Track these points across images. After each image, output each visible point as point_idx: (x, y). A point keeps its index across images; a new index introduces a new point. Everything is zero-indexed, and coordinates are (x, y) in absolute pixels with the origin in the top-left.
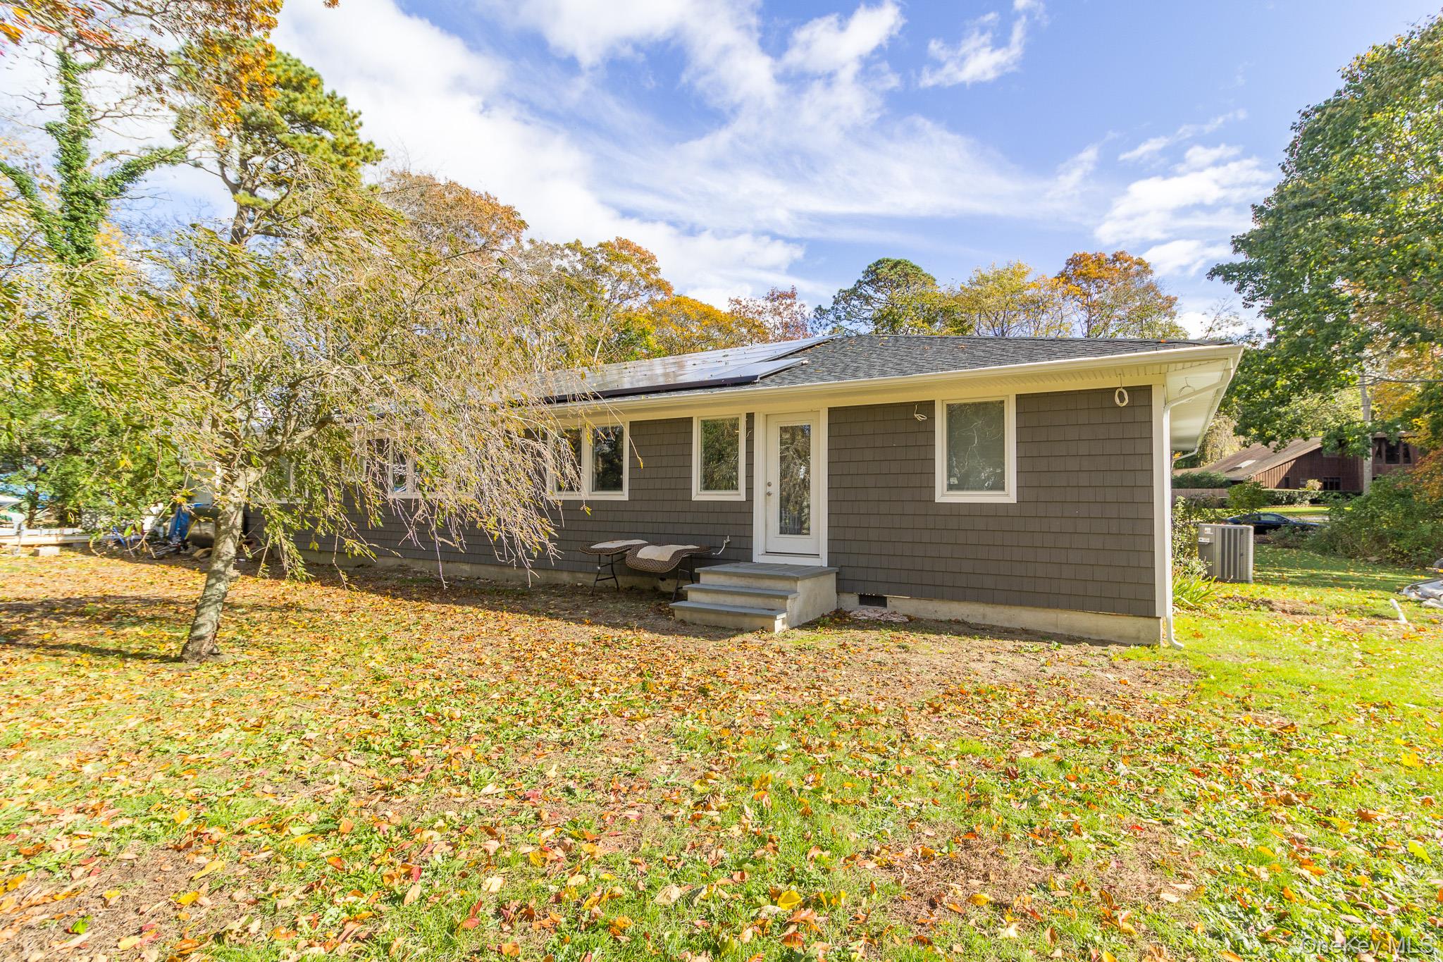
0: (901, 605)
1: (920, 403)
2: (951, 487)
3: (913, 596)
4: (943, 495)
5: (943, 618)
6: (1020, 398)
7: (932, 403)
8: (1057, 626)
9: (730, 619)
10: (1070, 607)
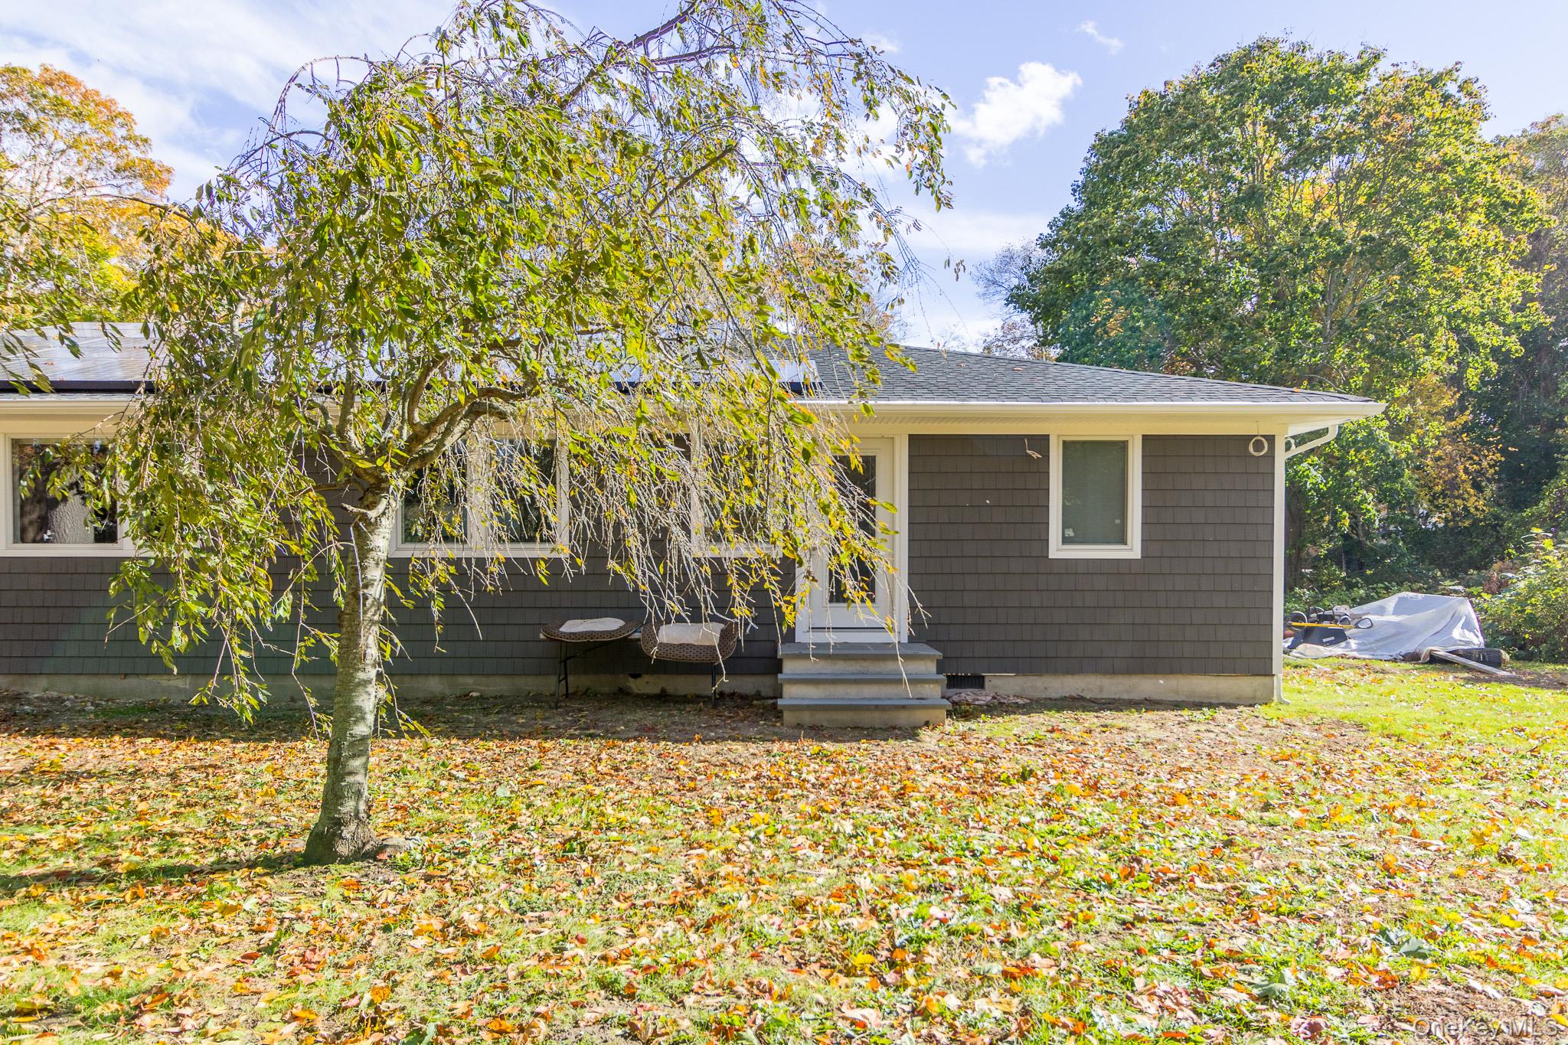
0: (1003, 684)
1: (1031, 437)
2: (1066, 540)
3: (1019, 671)
4: (1057, 550)
5: (1054, 695)
6: (1146, 438)
7: (1046, 438)
8: (1177, 693)
9: (877, 715)
10: (1193, 671)
